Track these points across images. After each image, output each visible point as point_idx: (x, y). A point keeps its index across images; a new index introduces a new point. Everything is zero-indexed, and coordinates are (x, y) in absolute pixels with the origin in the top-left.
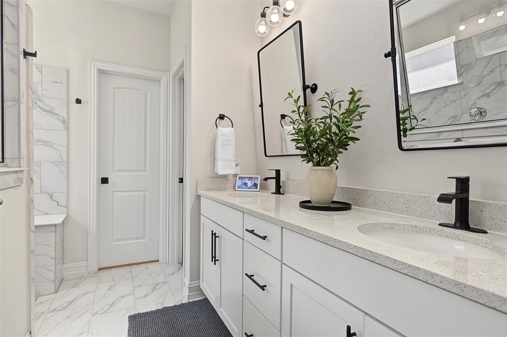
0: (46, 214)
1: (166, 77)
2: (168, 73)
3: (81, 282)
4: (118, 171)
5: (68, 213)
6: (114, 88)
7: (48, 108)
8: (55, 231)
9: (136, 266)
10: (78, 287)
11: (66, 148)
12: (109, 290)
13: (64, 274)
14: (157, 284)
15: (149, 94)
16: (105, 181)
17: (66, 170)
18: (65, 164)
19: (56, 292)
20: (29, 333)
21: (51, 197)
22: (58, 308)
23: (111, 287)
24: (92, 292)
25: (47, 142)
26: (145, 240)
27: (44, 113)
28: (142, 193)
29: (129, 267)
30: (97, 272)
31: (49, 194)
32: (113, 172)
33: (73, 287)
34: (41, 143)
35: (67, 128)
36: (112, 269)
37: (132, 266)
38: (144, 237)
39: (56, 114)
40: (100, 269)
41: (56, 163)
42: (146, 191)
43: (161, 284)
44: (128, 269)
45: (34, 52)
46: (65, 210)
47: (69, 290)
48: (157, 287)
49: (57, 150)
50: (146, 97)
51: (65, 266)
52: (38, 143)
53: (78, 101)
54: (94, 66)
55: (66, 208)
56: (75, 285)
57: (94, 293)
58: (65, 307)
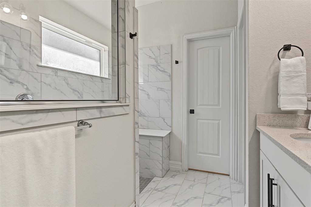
0: (162, 129)
1: (234, 31)
2: (236, 27)
3: (177, 175)
4: (200, 105)
5: (172, 130)
6: (198, 49)
7: (162, 69)
8: (162, 141)
9: (212, 174)
10: (174, 178)
11: (171, 91)
12: (189, 188)
13: (170, 166)
14: (223, 198)
15: (221, 48)
16: (192, 112)
17: (171, 104)
18: (170, 101)
19: (163, 177)
20: (134, 203)
21: (164, 120)
22: (159, 189)
23: (191, 186)
24: (179, 185)
25: (162, 88)
26: (218, 157)
27: (161, 72)
28: (217, 122)
29: (207, 173)
30: (187, 171)
31: (163, 118)
32: (197, 106)
33: (172, 177)
34: (160, 90)
35: (171, 79)
36: (197, 171)
37: (209, 173)
38: (218, 155)
39: (166, 72)
40: (189, 169)
41: (166, 100)
42: (220, 120)
43: (226, 199)
44: (206, 174)
45: (135, 33)
46: (170, 128)
47: (169, 179)
48: (222, 200)
49: (167, 93)
50: (219, 50)
51: (171, 162)
52: (159, 90)
53: (177, 62)
54: (185, 38)
55: (171, 127)
56: (173, 176)
57: (180, 186)
58: (162, 190)
